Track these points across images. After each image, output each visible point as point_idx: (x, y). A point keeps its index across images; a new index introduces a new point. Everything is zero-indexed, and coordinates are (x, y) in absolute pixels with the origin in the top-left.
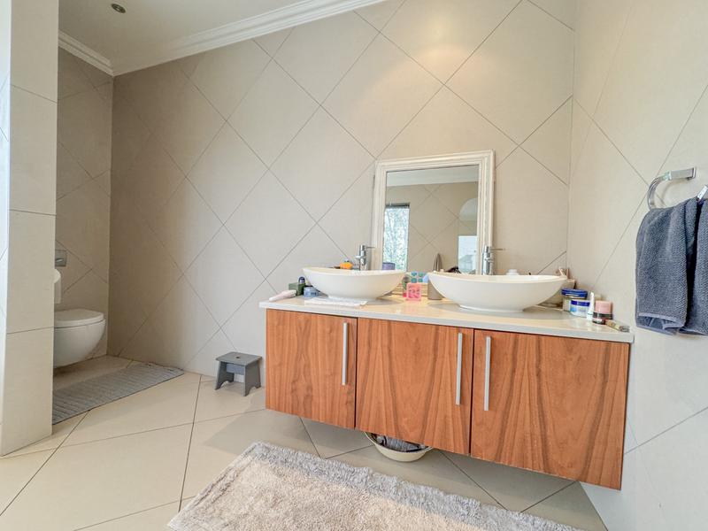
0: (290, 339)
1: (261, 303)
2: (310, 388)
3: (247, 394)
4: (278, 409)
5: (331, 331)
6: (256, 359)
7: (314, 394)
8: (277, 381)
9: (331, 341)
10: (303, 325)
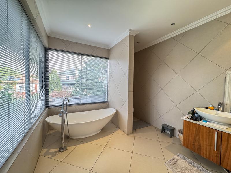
0: (192, 130)
1: (182, 118)
2: (200, 146)
3: (171, 137)
4: (188, 148)
5: (209, 132)
6: (173, 128)
7: (201, 148)
8: (187, 140)
9: (209, 135)
10: (198, 128)
